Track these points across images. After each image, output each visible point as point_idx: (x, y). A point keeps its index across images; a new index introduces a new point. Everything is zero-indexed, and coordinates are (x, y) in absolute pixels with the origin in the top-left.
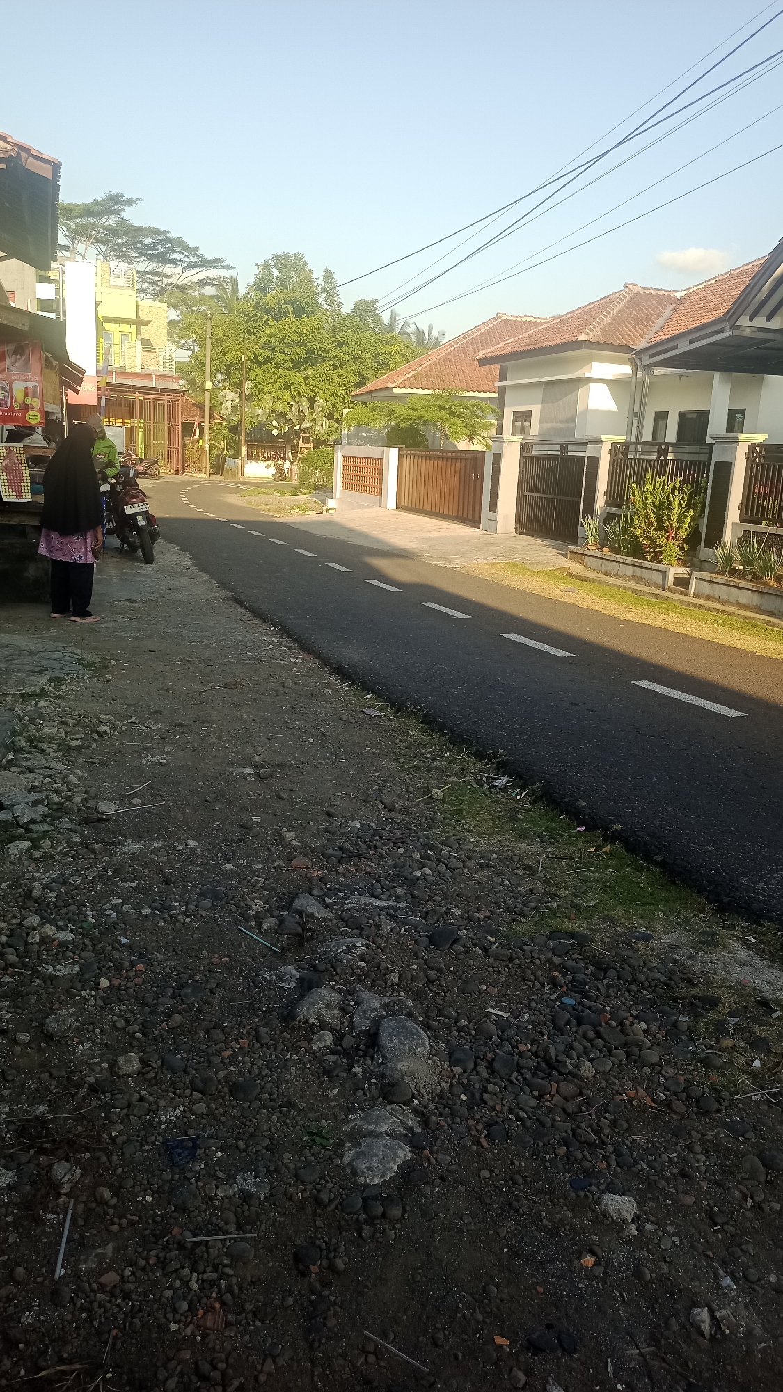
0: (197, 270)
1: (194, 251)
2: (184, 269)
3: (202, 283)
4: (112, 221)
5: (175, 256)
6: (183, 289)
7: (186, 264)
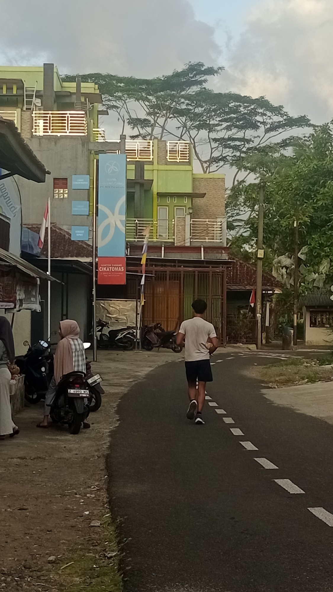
0: (280, 130)
1: (278, 110)
2: (267, 131)
3: (285, 144)
4: (194, 90)
5: (259, 118)
6: (264, 150)
7: (268, 126)
